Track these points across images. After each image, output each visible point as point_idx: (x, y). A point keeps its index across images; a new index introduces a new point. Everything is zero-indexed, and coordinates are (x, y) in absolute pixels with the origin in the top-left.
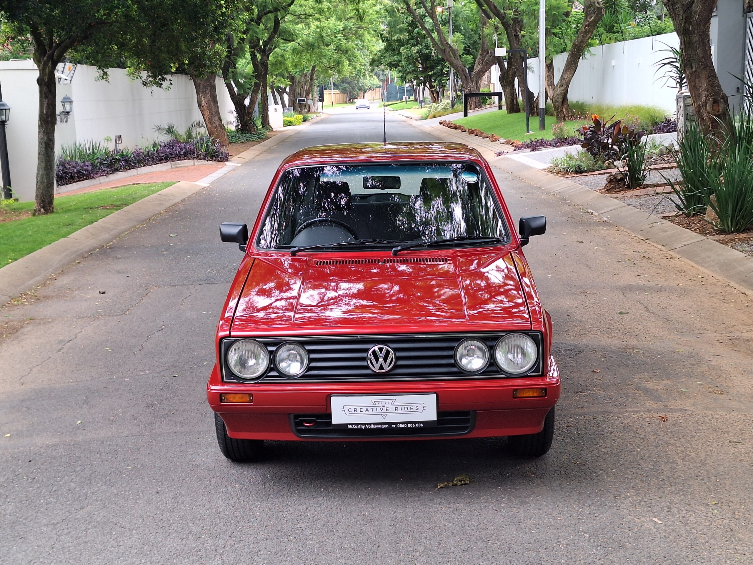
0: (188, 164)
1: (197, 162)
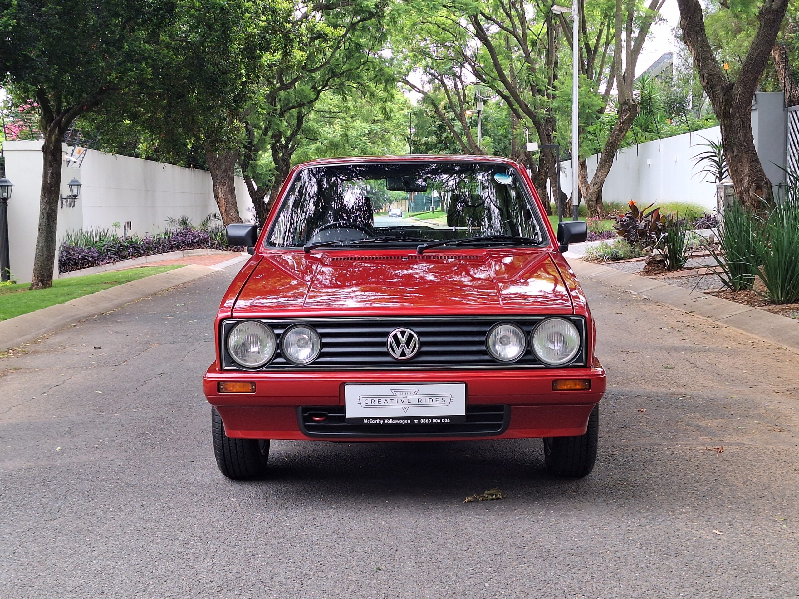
0: (201, 254)
1: (211, 251)
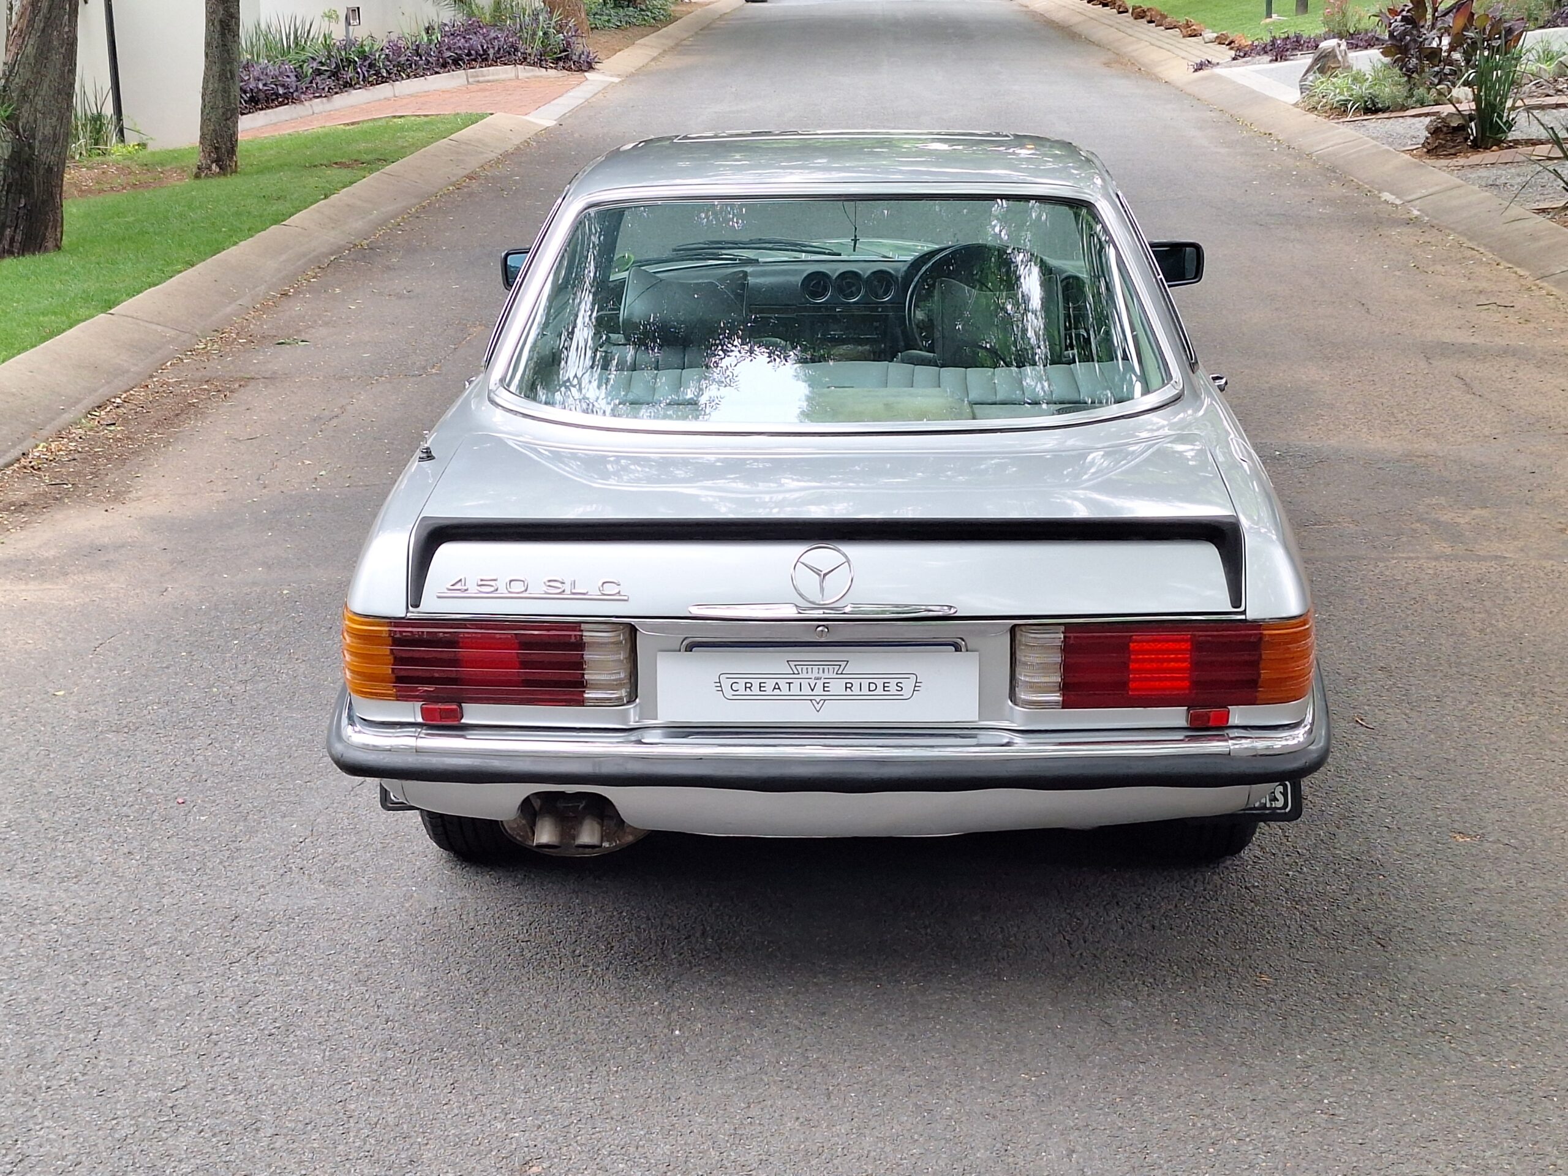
0: (503, 75)
1: (522, 71)
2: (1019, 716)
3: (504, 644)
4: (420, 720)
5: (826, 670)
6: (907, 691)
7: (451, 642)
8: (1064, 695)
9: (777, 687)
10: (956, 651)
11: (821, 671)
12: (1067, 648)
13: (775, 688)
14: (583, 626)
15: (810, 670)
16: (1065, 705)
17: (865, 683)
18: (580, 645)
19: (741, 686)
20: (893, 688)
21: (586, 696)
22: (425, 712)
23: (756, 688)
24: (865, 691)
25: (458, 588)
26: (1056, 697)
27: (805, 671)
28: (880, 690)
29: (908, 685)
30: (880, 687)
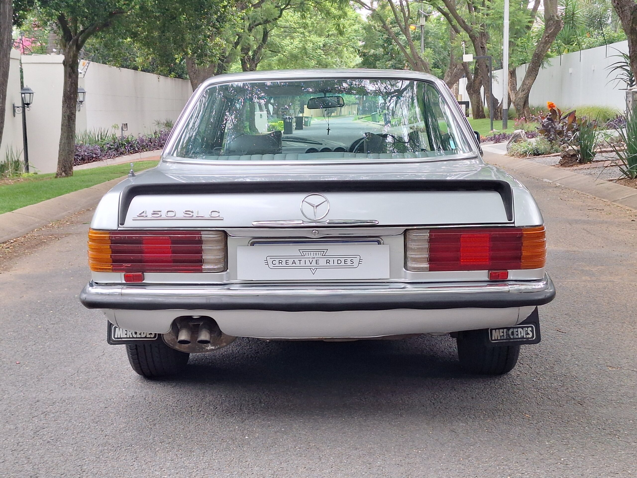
2: (409, 276)
3: (165, 242)
4: (124, 282)
5: (317, 254)
6: (356, 264)
7: (139, 242)
8: (430, 264)
9: (294, 262)
10: (378, 244)
11: (315, 254)
12: (431, 240)
13: (293, 263)
14: (202, 233)
15: (309, 254)
16: (431, 269)
17: (336, 260)
18: (200, 242)
19: (277, 262)
20: (349, 262)
21: (203, 267)
22: (126, 278)
23: (284, 263)
24: (336, 264)
25: (142, 216)
26: (426, 265)
27: (307, 254)
28: (343, 263)
29: (356, 261)
30: (343, 262)
